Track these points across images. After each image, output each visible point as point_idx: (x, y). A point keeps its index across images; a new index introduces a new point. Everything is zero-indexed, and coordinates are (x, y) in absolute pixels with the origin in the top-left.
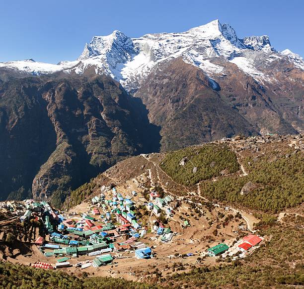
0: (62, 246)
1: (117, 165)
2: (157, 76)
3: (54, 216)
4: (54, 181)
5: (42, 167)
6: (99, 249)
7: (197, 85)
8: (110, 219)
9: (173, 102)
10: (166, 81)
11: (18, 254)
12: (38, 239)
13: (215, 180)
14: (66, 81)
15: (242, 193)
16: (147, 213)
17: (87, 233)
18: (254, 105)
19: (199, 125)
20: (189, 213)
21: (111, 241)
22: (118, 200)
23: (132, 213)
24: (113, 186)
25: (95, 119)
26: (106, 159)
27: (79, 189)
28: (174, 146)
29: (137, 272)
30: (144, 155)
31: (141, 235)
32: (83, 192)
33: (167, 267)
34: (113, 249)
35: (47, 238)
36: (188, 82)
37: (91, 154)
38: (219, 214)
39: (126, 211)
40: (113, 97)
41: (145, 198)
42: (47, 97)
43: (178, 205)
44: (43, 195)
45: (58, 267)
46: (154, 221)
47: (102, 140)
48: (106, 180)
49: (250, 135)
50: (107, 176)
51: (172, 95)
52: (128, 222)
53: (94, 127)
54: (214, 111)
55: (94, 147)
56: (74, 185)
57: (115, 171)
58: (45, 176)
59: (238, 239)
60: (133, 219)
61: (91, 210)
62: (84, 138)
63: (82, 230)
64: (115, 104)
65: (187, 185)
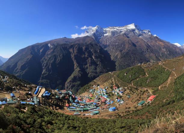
0: (76, 108)
1: (99, 77)
2: (114, 42)
3: (74, 97)
4: (74, 83)
5: (69, 78)
6: (93, 109)
7: (128, 45)
8: (97, 98)
9: (120, 51)
10: (117, 43)
11: (58, 109)
12: (67, 105)
13: (138, 79)
14: (78, 44)
15: (147, 82)
16: (113, 95)
17: (88, 103)
18: (148, 52)
19: (130, 59)
20: (130, 93)
21: (98, 106)
22: (100, 90)
23: (107, 95)
24: (98, 85)
25: (90, 59)
26: (95, 74)
27: (84, 87)
28: (121, 68)
29: (110, 116)
30: (110, 72)
31: (111, 103)
32: (86, 88)
33: (123, 113)
34: (99, 109)
35: (70, 104)
36: (125, 44)
37: (89, 73)
38: (140, 91)
39: (104, 95)
40: (97, 50)
41: (112, 89)
42: (71, 50)
43: (125, 91)
44: (69, 89)
45: (75, 115)
46: (116, 97)
47: (93, 67)
48: (95, 83)
49: (148, 62)
50: (96, 81)
51: (120, 49)
52: (105, 99)
53: (90, 62)
54: (135, 54)
55: (90, 70)
56: (82, 85)
57: (99, 79)
58: (70, 81)
59: (148, 98)
60: (107, 97)
61: (89, 94)
62: (86, 66)
63: (85, 102)
64: (98, 53)
65: (128, 82)
